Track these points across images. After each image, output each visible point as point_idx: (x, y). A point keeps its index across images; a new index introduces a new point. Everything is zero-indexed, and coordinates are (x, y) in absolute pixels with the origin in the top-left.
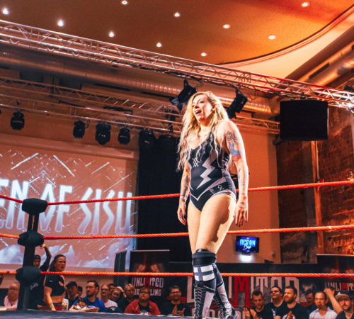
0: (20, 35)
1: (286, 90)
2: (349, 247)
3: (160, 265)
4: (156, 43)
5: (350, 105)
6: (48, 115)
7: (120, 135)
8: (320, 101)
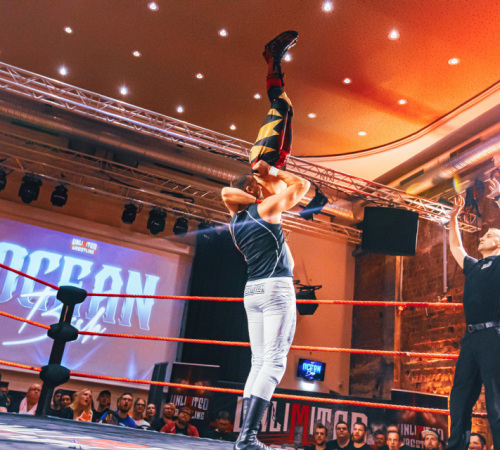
0: (79, 100)
1: (373, 194)
2: (430, 384)
3: (206, 382)
4: (230, 125)
5: (444, 220)
6: (95, 193)
7: (176, 225)
8: (410, 212)
